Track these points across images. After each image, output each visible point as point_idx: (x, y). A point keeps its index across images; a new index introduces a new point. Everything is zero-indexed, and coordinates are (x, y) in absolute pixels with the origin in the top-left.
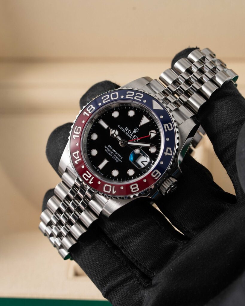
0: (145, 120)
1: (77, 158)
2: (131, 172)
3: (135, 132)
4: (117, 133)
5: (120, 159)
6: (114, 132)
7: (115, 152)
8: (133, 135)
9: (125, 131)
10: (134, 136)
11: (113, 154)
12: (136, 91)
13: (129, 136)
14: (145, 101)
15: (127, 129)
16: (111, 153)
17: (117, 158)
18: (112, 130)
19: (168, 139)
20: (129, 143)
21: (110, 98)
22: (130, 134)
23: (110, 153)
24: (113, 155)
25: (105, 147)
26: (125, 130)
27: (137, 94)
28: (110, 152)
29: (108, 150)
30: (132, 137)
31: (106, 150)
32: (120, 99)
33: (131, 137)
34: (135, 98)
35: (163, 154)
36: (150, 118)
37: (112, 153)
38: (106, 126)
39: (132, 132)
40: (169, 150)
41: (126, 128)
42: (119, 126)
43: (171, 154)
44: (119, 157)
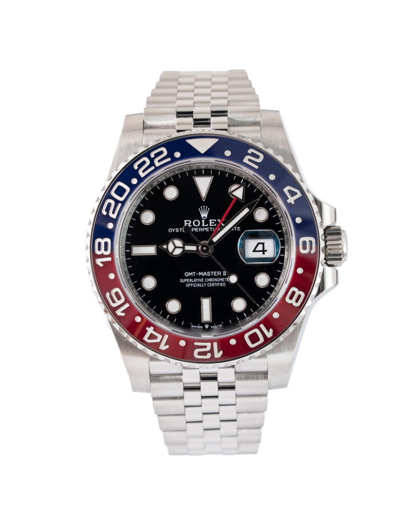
0: (203, 184)
1: (158, 340)
2: (262, 280)
3: (206, 215)
4: (178, 243)
5: (225, 277)
6: (175, 247)
7: (205, 274)
8: (207, 222)
10: (211, 223)
11: (204, 280)
12: (146, 153)
13: (201, 230)
14: (178, 154)
15: (189, 222)
16: (201, 283)
17: (218, 279)
18: (165, 247)
19: (272, 177)
20: (215, 239)
21: (117, 202)
22: (201, 226)
23: (199, 283)
24: (207, 283)
25: (181, 281)
27: (152, 155)
28: (197, 283)
29: (191, 283)
30: (209, 226)
31: (188, 285)
32: (133, 188)
33: (207, 229)
34: (157, 164)
35: (289, 205)
36: (207, 172)
37: (202, 279)
38: (150, 250)
39: (201, 219)
40: (290, 191)
42: (171, 230)
43: (299, 195)
44: (219, 277)
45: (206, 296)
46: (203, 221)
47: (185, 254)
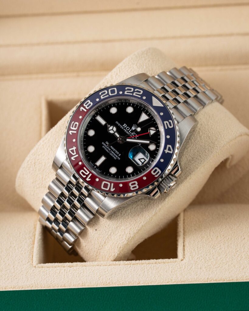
0: (144, 117)
1: (73, 154)
2: (130, 170)
3: (134, 129)
4: (115, 129)
5: (118, 156)
6: (112, 130)
7: (113, 148)
9: (123, 128)
10: (133, 133)
11: (110, 150)
12: (135, 88)
13: (127, 133)
14: (144, 98)
15: (126, 126)
16: (109, 150)
17: (115, 155)
18: (109, 126)
19: (168, 137)
20: (128, 140)
21: (108, 94)
22: (128, 131)
23: (108, 150)
24: (110, 152)
25: (103, 143)
26: (123, 126)
27: (136, 90)
28: (107, 149)
29: (105, 147)
30: (131, 134)
31: (103, 147)
32: (118, 95)
33: (129, 134)
34: (134, 94)
35: (164, 152)
36: (149, 115)
38: (103, 122)
39: (131, 128)
40: (169, 148)
41: (124, 125)
42: (117, 122)
43: (171, 152)
44: (117, 154)
45: (105, 156)
46: (131, 130)
47: (113, 135)
